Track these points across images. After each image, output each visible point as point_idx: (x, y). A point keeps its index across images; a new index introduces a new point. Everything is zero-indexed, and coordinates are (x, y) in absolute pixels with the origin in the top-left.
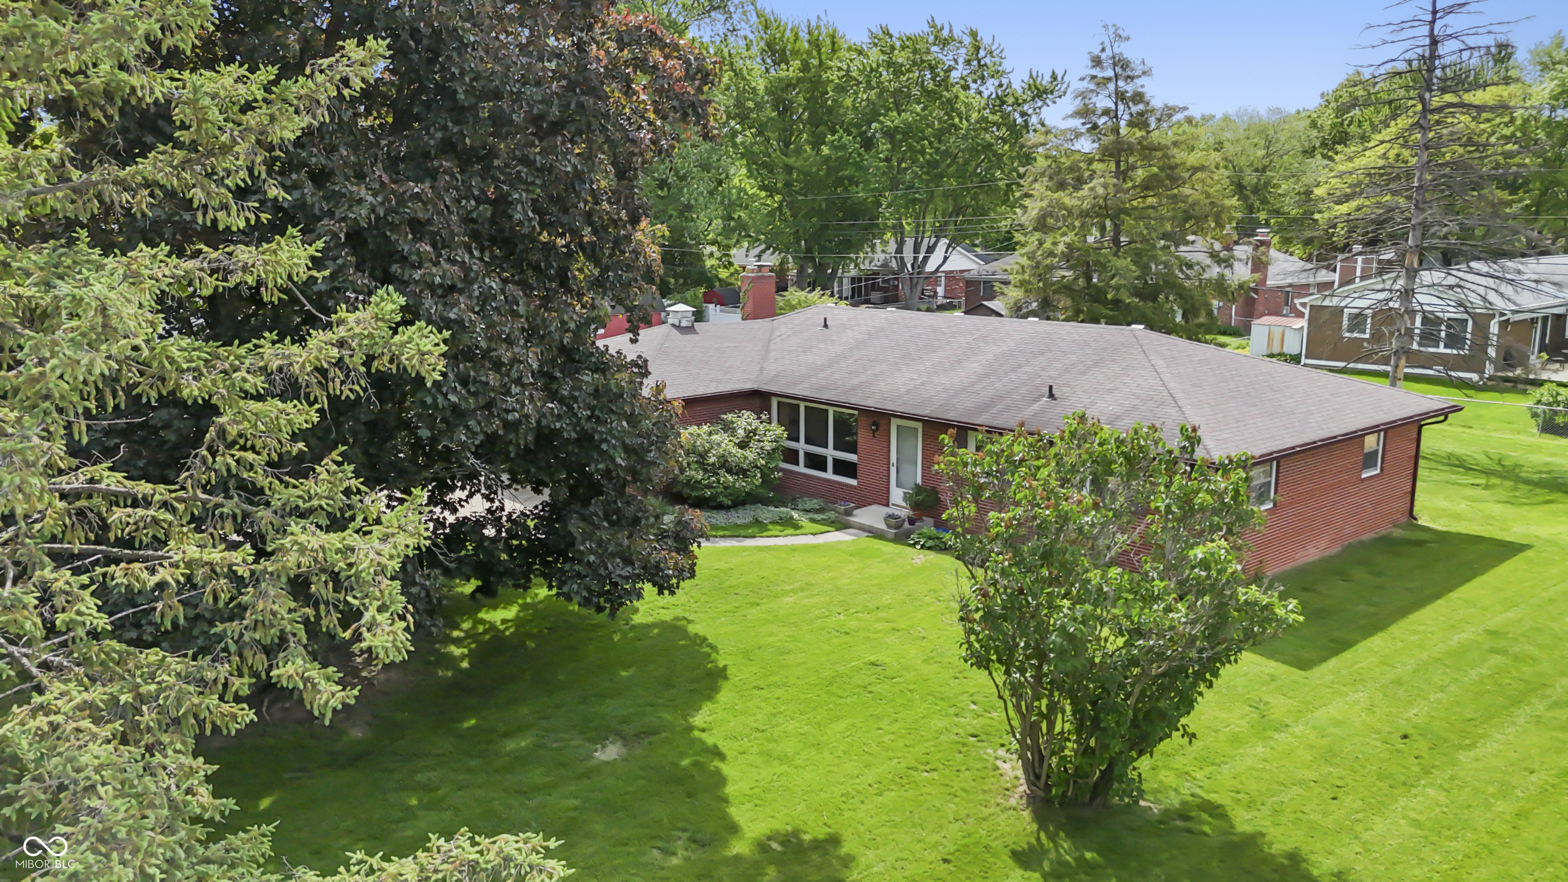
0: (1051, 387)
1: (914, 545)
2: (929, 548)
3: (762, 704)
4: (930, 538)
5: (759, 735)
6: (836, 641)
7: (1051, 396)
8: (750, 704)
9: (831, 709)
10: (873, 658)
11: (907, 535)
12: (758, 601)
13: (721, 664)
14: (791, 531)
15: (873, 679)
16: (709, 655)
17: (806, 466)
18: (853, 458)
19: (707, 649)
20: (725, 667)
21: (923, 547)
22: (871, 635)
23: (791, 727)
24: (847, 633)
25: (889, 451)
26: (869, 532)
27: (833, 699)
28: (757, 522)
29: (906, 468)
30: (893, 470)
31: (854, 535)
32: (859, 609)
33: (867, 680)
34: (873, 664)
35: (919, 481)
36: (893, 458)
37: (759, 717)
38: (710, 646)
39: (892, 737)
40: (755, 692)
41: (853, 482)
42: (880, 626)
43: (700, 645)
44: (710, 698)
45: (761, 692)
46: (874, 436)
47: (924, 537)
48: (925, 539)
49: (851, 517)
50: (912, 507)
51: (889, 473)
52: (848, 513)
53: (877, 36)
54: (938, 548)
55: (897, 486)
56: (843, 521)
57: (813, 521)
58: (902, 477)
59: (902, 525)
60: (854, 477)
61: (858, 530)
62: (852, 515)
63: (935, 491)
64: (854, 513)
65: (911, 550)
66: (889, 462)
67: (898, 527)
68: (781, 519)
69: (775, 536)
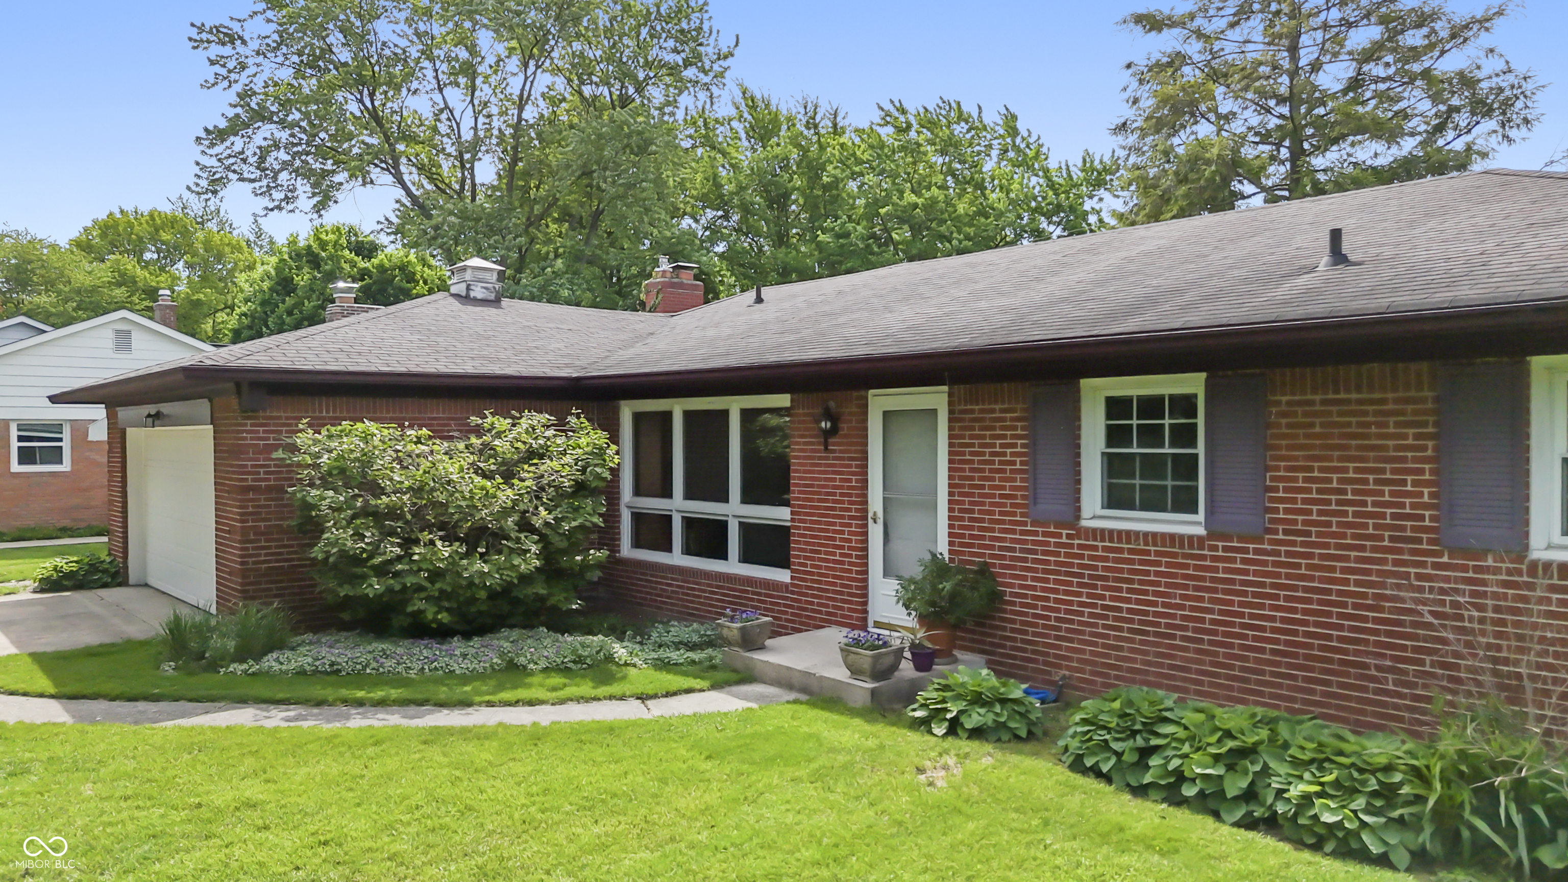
0: (1336, 235)
1: (924, 724)
2: (977, 733)
4: (978, 700)
7: (1338, 256)
11: (908, 696)
14: (585, 688)
17: (688, 551)
18: (780, 514)
21: (954, 728)
25: (864, 484)
26: (804, 690)
29: (906, 522)
30: (876, 533)
31: (759, 698)
35: (943, 547)
36: (876, 504)
41: (783, 576)
46: (826, 449)
47: (959, 697)
48: (962, 705)
49: (758, 656)
50: (923, 619)
51: (866, 541)
52: (751, 642)
53: (888, 114)
54: (1005, 736)
55: (886, 575)
56: (739, 665)
57: (664, 665)
58: (897, 545)
59: (894, 667)
60: (784, 563)
61: (771, 684)
62: (762, 648)
63: (984, 571)
64: (768, 642)
65: (915, 737)
66: (866, 511)
67: (882, 673)
68: (579, 660)
69: (531, 703)
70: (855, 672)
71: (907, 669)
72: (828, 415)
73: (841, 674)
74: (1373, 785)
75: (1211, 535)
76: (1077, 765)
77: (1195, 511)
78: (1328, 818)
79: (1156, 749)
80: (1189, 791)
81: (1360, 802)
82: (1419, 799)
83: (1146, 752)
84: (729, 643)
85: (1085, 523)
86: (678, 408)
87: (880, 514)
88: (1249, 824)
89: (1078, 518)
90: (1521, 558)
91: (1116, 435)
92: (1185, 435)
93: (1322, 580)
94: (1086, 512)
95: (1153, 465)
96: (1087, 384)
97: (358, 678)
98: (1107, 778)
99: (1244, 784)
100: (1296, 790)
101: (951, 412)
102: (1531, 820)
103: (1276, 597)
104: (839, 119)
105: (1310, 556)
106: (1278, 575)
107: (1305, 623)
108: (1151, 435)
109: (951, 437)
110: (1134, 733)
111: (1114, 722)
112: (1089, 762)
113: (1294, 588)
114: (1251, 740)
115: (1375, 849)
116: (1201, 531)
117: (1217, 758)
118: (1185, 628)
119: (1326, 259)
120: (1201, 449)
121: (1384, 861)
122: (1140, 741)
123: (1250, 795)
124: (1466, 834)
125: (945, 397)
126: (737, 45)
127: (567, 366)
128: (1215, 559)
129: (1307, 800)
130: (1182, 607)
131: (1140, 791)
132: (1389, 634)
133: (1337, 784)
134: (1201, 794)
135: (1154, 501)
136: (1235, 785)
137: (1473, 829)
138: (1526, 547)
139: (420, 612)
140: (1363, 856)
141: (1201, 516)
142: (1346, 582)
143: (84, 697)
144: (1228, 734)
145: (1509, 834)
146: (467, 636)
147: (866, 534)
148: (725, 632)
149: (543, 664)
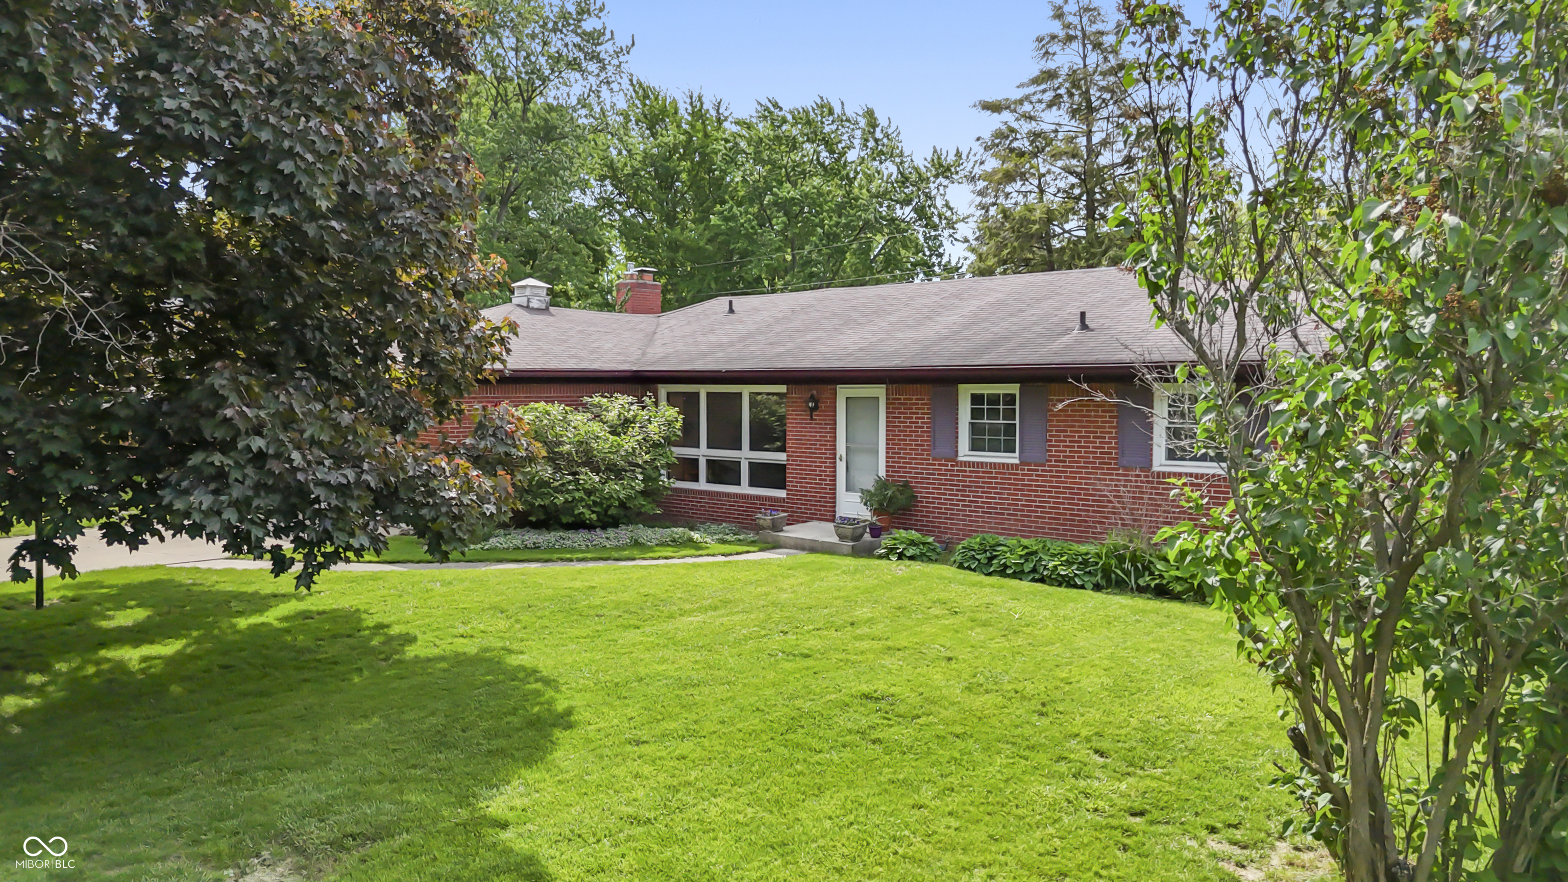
0: (1083, 315)
1: (886, 556)
2: (912, 558)
3: (647, 770)
4: (913, 543)
5: (639, 830)
6: (788, 666)
7: (1084, 326)
8: (621, 772)
9: (800, 774)
10: (865, 688)
11: (872, 547)
12: (639, 623)
13: (561, 706)
14: (693, 552)
15: (876, 719)
16: (538, 693)
17: (709, 481)
18: (780, 457)
19: (538, 686)
20: (569, 712)
21: (901, 556)
22: (853, 658)
23: (714, 811)
24: (807, 656)
25: (835, 438)
26: (814, 547)
27: (800, 755)
28: (636, 544)
29: (860, 460)
30: (841, 467)
32: (820, 625)
33: (864, 722)
34: (867, 697)
35: (882, 473)
36: (841, 449)
37: (640, 793)
38: (547, 682)
39: (954, 823)
40: (629, 748)
41: (782, 494)
42: (865, 645)
43: (524, 681)
44: (529, 762)
45: (644, 749)
46: (812, 419)
47: (902, 543)
48: (904, 546)
49: (781, 534)
50: (876, 512)
51: (835, 471)
52: (776, 527)
53: (767, 109)
54: (925, 559)
55: (847, 490)
56: (770, 540)
57: (723, 542)
58: (853, 472)
59: (862, 535)
60: (783, 487)
61: (791, 548)
62: (782, 531)
63: (906, 485)
64: (785, 528)
65: (884, 562)
66: (835, 454)
67: (857, 538)
68: (674, 541)
69: (666, 558)
70: (842, 537)
71: (867, 537)
72: (812, 398)
73: (835, 539)
74: (1080, 559)
75: (1022, 463)
76: (961, 566)
77: (1014, 452)
78: (1063, 573)
79: (996, 556)
80: (1009, 571)
81: (1075, 567)
82: (1097, 563)
83: (991, 559)
84: (763, 528)
85: (960, 459)
86: (703, 390)
87: (844, 456)
88: (1034, 580)
89: (957, 456)
90: (1149, 470)
91: (976, 414)
92: (1010, 414)
93: (1071, 483)
94: (960, 453)
95: (994, 431)
96: (962, 387)
97: (551, 549)
98: (974, 570)
99: (1032, 565)
100: (1051, 565)
101: (887, 399)
102: (1136, 568)
103: (1051, 492)
104: (721, 111)
105: (1066, 472)
106: (1052, 482)
107: (1063, 503)
108: (994, 414)
109: (887, 413)
110: (985, 551)
111: (976, 547)
112: (966, 565)
113: (1059, 487)
114: (1035, 548)
115: (1079, 582)
116: (1017, 461)
117: (1021, 556)
118: (1009, 509)
119: (1078, 327)
120: (1017, 422)
121: (1082, 587)
122: (988, 554)
123: (1034, 570)
124: (1113, 576)
125: (884, 391)
126: (633, 44)
127: (625, 362)
128: (1023, 475)
129: (1055, 567)
130: (1008, 499)
131: (989, 574)
132: (1098, 506)
133: (1067, 561)
134: (1014, 572)
135: (994, 448)
136: (1028, 567)
137: (1115, 573)
138: (1151, 465)
139: (582, 513)
140: (1075, 586)
141: (1017, 454)
142: (1081, 484)
143: (398, 562)
144: (1026, 547)
145: (1127, 573)
146: (604, 528)
147: (835, 467)
148: (761, 522)
149: (655, 542)
